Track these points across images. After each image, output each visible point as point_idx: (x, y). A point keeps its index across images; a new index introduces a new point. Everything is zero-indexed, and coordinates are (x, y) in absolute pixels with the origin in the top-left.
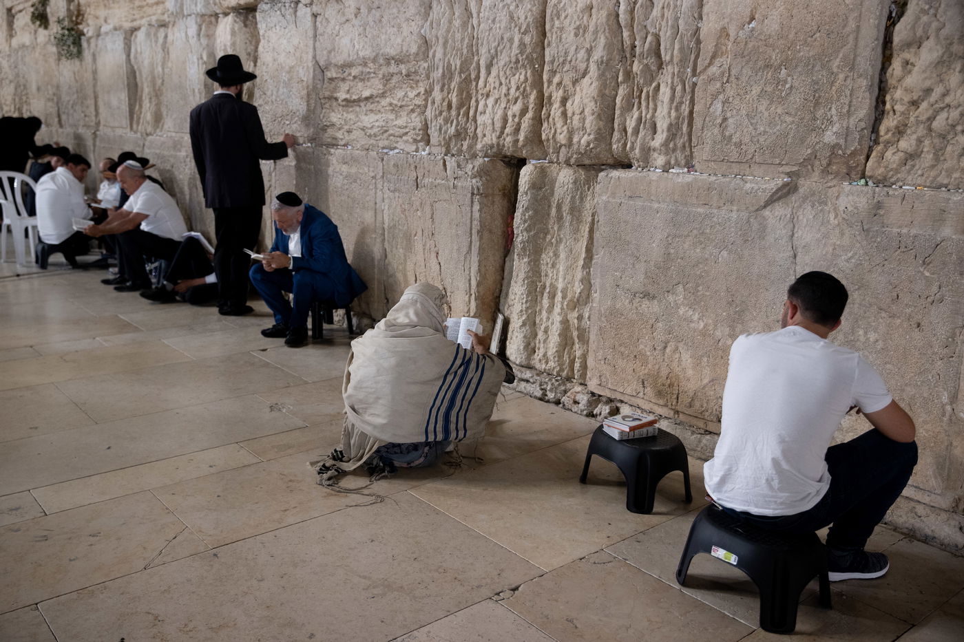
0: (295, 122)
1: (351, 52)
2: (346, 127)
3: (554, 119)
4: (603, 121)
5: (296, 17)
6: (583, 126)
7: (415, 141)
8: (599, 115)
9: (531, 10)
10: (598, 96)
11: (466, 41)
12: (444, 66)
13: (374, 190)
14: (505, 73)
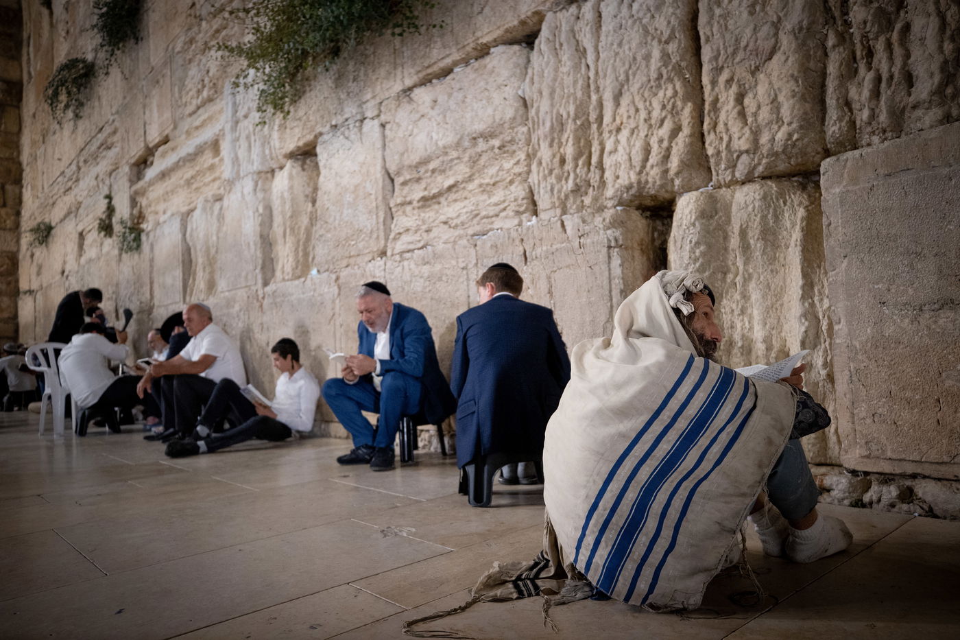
0: (363, 240)
1: (428, 146)
2: (424, 227)
3: (726, 124)
4: (808, 102)
5: (361, 134)
6: (778, 117)
7: (518, 213)
8: (803, 95)
9: (673, 13)
10: (799, 72)
11: (580, 82)
12: (552, 119)
13: (465, 283)
14: (643, 96)
